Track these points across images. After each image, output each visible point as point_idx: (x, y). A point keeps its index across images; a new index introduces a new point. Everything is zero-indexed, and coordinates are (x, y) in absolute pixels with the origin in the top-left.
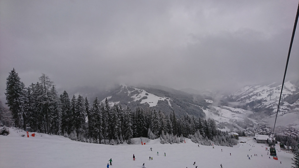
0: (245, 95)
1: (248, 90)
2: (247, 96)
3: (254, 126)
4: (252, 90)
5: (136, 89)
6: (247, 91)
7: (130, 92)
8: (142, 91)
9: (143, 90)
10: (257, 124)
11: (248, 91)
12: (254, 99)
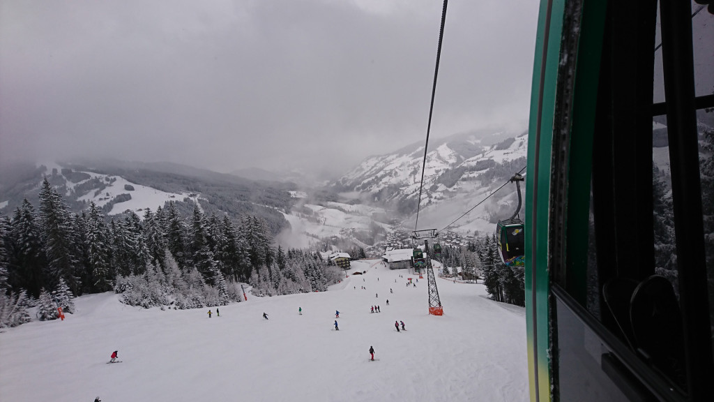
0: (369, 176)
1: (375, 165)
2: (374, 178)
3: (388, 238)
4: (381, 165)
5: (93, 175)
6: (373, 167)
7: (75, 185)
8: (115, 180)
9: (118, 178)
10: (393, 232)
11: (375, 168)
12: (385, 183)
